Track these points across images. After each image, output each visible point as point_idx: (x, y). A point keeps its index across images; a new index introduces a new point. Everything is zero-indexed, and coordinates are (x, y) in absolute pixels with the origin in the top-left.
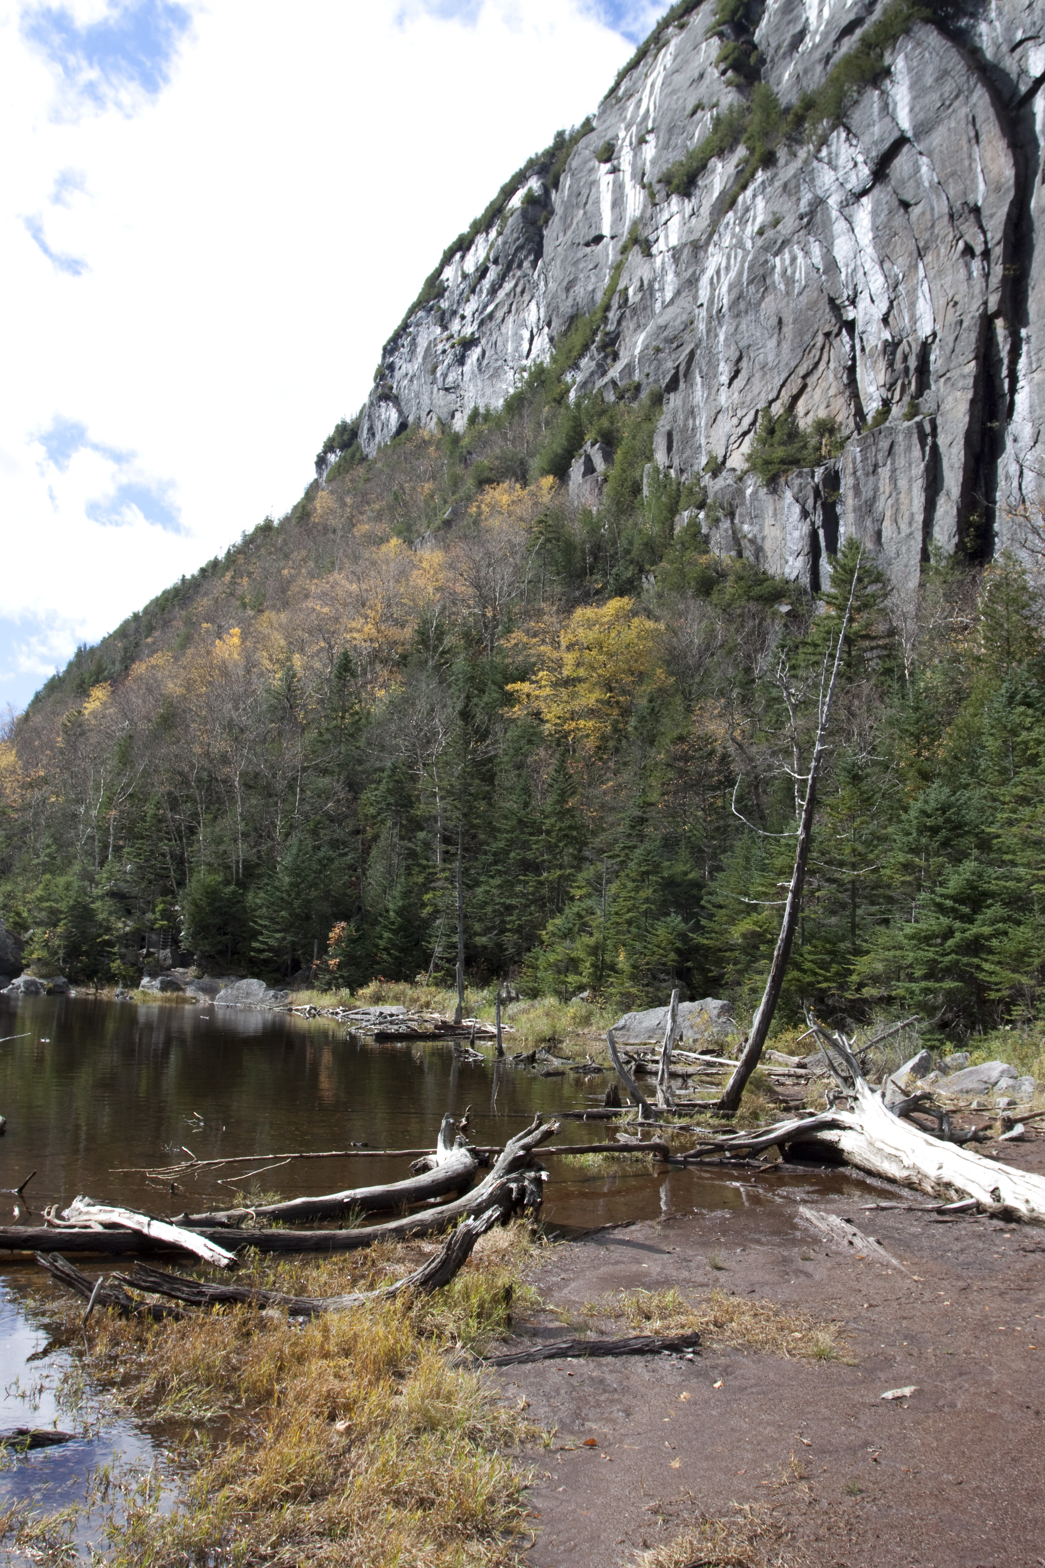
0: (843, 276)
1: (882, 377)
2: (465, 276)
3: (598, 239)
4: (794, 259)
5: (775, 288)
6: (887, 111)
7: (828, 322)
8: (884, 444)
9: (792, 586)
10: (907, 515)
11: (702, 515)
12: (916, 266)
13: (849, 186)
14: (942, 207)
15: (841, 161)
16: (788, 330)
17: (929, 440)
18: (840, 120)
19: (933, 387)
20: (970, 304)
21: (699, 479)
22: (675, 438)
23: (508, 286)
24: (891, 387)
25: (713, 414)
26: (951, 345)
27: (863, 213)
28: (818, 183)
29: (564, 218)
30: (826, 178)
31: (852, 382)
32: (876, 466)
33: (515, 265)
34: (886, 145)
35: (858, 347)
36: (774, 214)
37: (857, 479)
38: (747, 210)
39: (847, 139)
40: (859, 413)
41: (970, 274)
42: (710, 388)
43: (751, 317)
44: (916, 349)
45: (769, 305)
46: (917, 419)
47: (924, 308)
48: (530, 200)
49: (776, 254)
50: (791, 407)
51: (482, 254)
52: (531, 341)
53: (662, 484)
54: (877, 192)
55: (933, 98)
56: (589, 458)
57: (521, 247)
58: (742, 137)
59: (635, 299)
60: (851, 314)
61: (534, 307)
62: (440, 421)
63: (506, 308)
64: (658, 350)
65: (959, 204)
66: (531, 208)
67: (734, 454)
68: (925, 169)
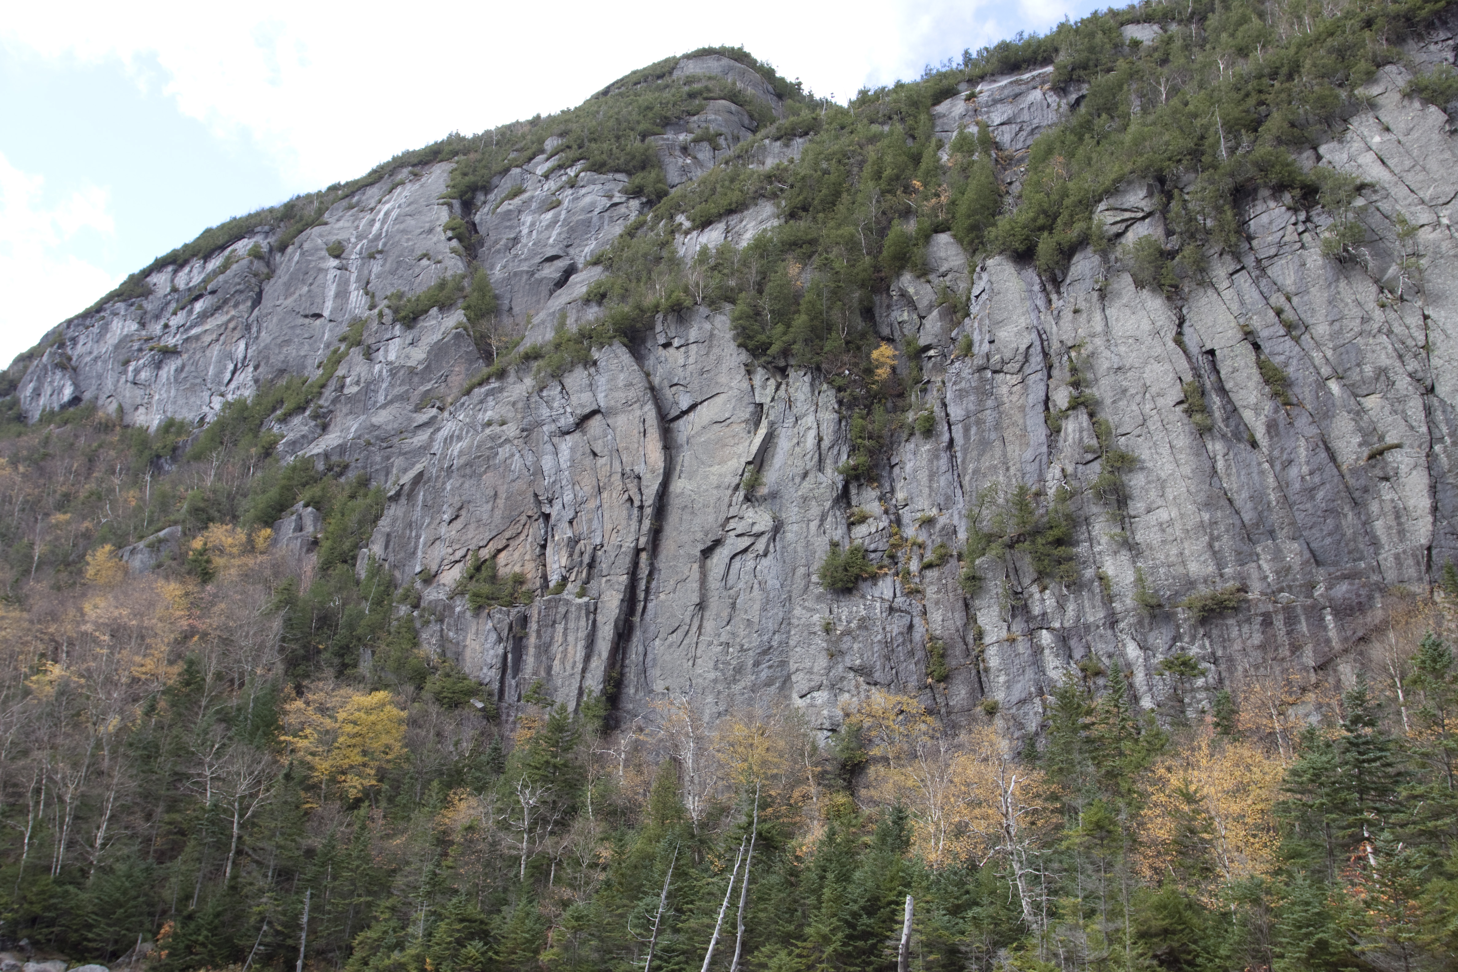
0: (546, 482)
1: (564, 561)
2: (175, 290)
3: (318, 316)
4: (512, 455)
5: (495, 469)
6: (591, 387)
7: (531, 509)
8: (562, 610)
9: (483, 688)
10: (571, 660)
11: (415, 614)
12: (596, 497)
13: (558, 424)
14: (617, 466)
15: (556, 404)
16: (501, 502)
17: (592, 616)
18: (558, 374)
19: (597, 581)
20: (627, 535)
21: (413, 581)
22: (393, 540)
23: (220, 319)
24: (570, 570)
25: (432, 539)
26: (613, 558)
28: (538, 412)
29: (288, 285)
30: (545, 412)
31: (543, 555)
32: (554, 622)
33: (232, 303)
34: (587, 410)
35: (550, 534)
36: (501, 415)
37: (540, 626)
38: (481, 402)
39: (561, 392)
40: (545, 577)
42: (431, 517)
43: (474, 482)
44: (589, 549)
45: (489, 478)
46: (585, 599)
47: (596, 524)
48: (256, 254)
49: (500, 446)
50: (495, 556)
51: (197, 279)
52: (234, 373)
53: (376, 570)
54: (577, 435)
55: (621, 396)
56: (300, 517)
57: (241, 292)
58: (460, 303)
59: (351, 390)
60: (546, 509)
61: (242, 345)
62: (121, 409)
63: (214, 336)
64: (369, 444)
65: (628, 469)
66: (256, 262)
67: (445, 573)
68: (609, 437)
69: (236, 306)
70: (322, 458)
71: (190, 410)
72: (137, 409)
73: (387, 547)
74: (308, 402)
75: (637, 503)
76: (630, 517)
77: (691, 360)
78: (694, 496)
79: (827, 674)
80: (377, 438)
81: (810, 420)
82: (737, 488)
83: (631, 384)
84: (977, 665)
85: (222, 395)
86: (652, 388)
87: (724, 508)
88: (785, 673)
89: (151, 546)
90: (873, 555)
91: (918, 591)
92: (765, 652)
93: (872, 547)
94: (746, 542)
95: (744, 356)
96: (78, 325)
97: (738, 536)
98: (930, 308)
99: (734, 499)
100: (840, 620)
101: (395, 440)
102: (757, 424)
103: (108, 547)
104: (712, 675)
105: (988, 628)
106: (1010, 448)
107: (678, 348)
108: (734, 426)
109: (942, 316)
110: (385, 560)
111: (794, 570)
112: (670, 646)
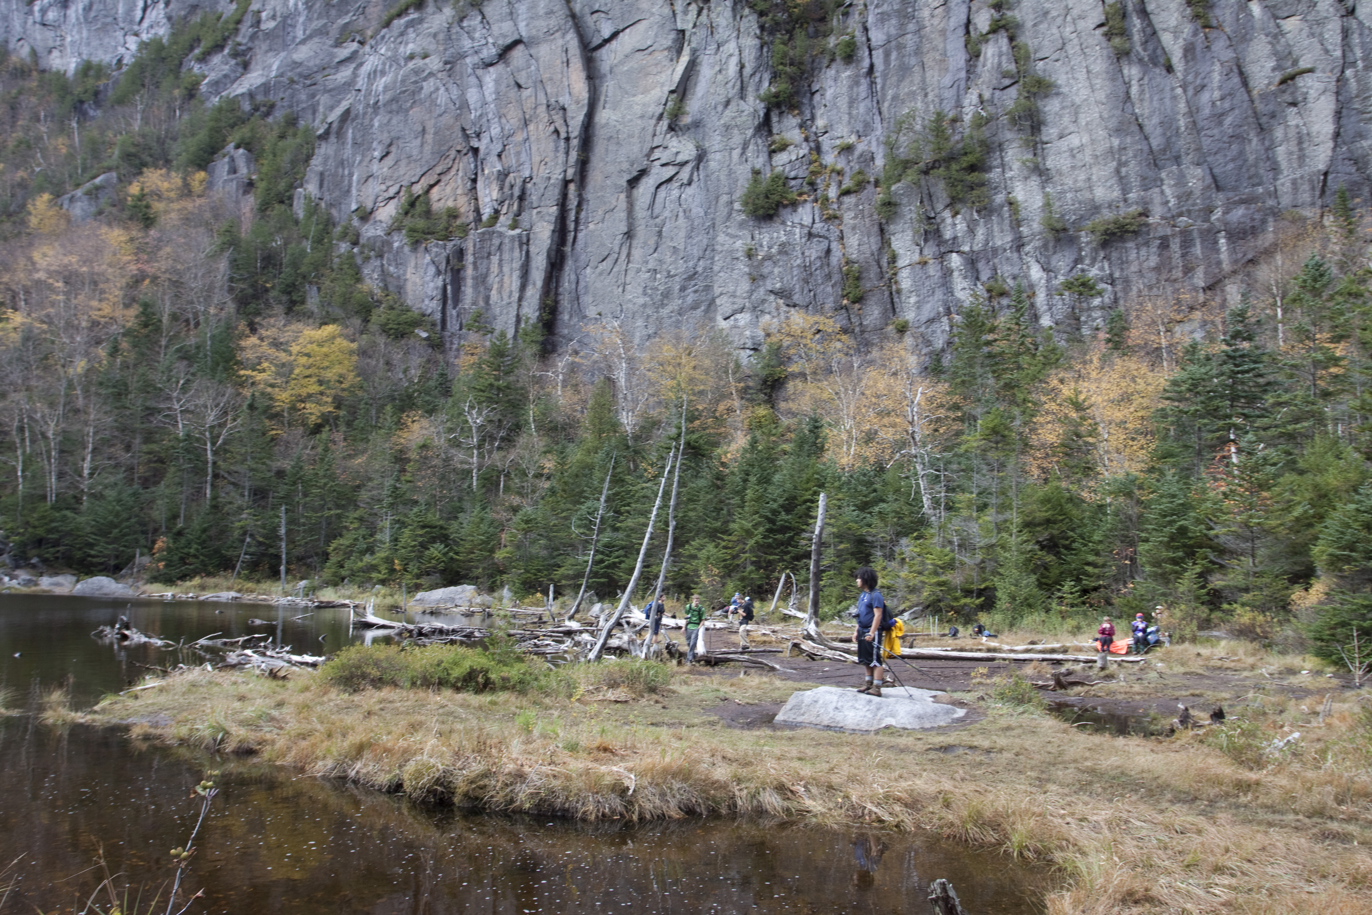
0: (473, 116)
1: (495, 194)
4: (437, 89)
5: (421, 104)
6: (512, 15)
7: (459, 143)
8: (496, 242)
9: (427, 318)
10: (507, 289)
11: (356, 250)
12: (522, 129)
13: (481, 55)
14: (542, 98)
15: (477, 35)
16: (429, 137)
17: (525, 247)
18: (477, 5)
19: (528, 213)
20: (555, 167)
21: (350, 218)
22: (327, 178)
24: (501, 203)
25: (365, 176)
26: (542, 189)
28: (460, 44)
30: (466, 43)
31: (474, 189)
32: (489, 254)
34: (509, 41)
35: (479, 168)
36: (423, 47)
37: (475, 258)
38: (402, 34)
39: (482, 22)
40: (477, 211)
42: (362, 155)
43: (400, 117)
44: (519, 182)
45: (416, 113)
46: (518, 231)
47: (524, 157)
49: (424, 80)
50: (427, 192)
52: (145, 10)
53: (313, 209)
54: (500, 67)
55: (542, 24)
56: (232, 160)
59: (268, 25)
60: (475, 143)
62: (34, 52)
64: (292, 81)
65: (552, 101)
67: (381, 210)
68: (533, 68)
70: (247, 98)
71: (106, 52)
72: (50, 51)
73: (321, 186)
74: (225, 39)
75: (563, 135)
76: (557, 149)
78: (618, 126)
79: (749, 297)
80: (300, 75)
81: (731, 47)
82: (660, 117)
83: (552, 12)
84: (890, 287)
85: (136, 34)
86: (573, 16)
87: (649, 138)
88: (710, 297)
89: (88, 193)
90: (793, 183)
91: (836, 217)
92: (691, 278)
93: (793, 174)
94: (670, 171)
97: (663, 165)
99: (658, 128)
100: (761, 246)
101: (319, 77)
102: (679, 51)
103: (46, 196)
104: (641, 300)
105: (901, 251)
106: (929, 74)
108: (656, 54)
110: (321, 199)
111: (717, 198)
112: (601, 274)
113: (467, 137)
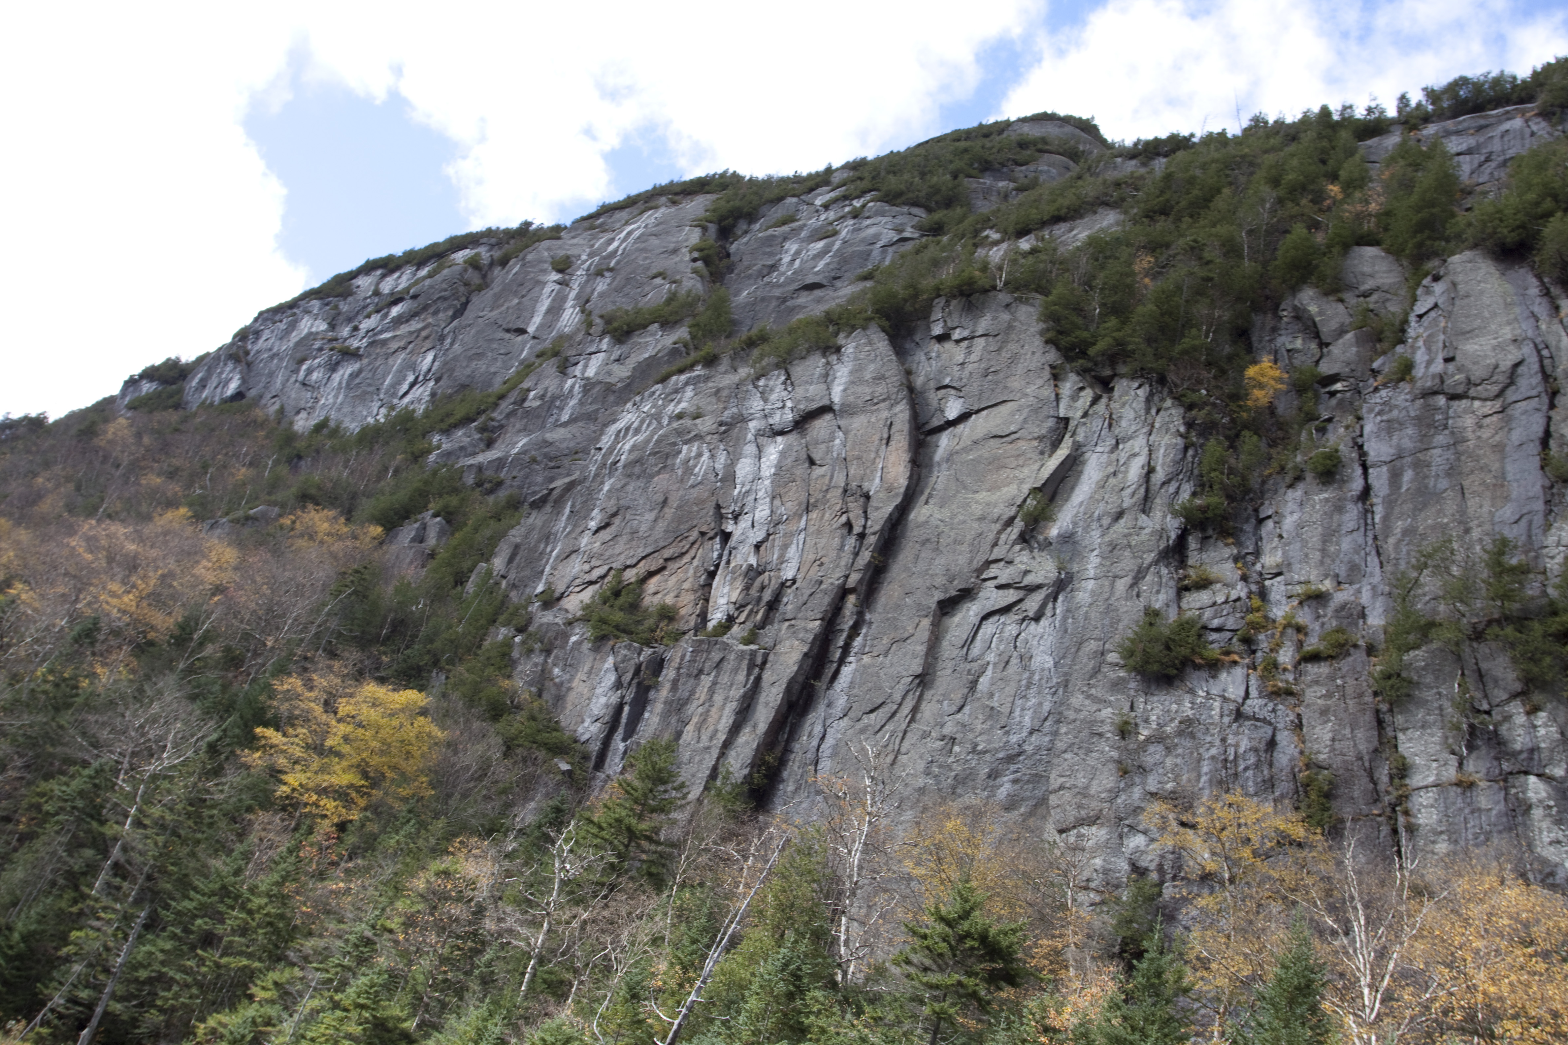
0: (736, 492)
1: (735, 595)
2: (376, 293)
3: (522, 331)
4: (700, 455)
5: (673, 470)
6: (827, 378)
7: (707, 524)
8: (716, 656)
9: (577, 746)
10: (712, 728)
11: (518, 639)
12: (801, 516)
13: (771, 421)
14: (840, 480)
15: (773, 397)
16: (669, 512)
17: (756, 671)
18: (784, 364)
19: (776, 626)
20: (834, 569)
21: (529, 602)
22: (522, 553)
23: (415, 325)
24: (740, 607)
25: (568, 551)
26: (805, 597)
27: (774, 450)
28: (747, 404)
29: (497, 297)
30: (756, 404)
31: (708, 585)
32: (701, 672)
33: (431, 310)
34: (814, 406)
35: (725, 558)
36: (698, 408)
37: (679, 675)
38: (676, 391)
39: (784, 383)
40: (703, 617)
41: (843, 546)
42: (575, 526)
43: (641, 483)
44: (774, 584)
45: (661, 481)
46: (753, 647)
47: (792, 552)
48: (473, 263)
49: (686, 442)
50: (643, 581)
51: (403, 283)
52: (412, 385)
53: (489, 588)
54: (792, 438)
55: (866, 391)
56: (424, 527)
57: (445, 299)
58: (688, 321)
59: (532, 401)
60: (729, 527)
61: (430, 357)
62: (282, 411)
63: (402, 344)
64: (534, 460)
65: (854, 484)
66: (470, 270)
67: (572, 596)
68: (837, 442)
69: (436, 313)
70: (474, 470)
71: (353, 420)
72: (298, 413)
73: (511, 560)
74: (479, 413)
75: (857, 529)
76: (841, 548)
77: (974, 357)
78: (942, 527)
79: (1111, 801)
80: (545, 455)
81: (1139, 444)
82: (1010, 522)
83: (883, 377)
84: (1392, 818)
85: (392, 408)
86: (911, 389)
87: (986, 547)
88: (1039, 793)
89: (236, 522)
90: (1214, 636)
91: (1289, 693)
92: (1011, 759)
93: (1216, 623)
94: (1011, 596)
95: (1053, 356)
96: (267, 319)
97: (999, 587)
98: (1341, 332)
99: (1003, 537)
100: (1147, 721)
101: (566, 461)
102: (1055, 445)
103: (184, 512)
104: (920, 782)
105: (1418, 760)
106: (1472, 503)
107: (958, 342)
108: (1021, 443)
109: (1359, 342)
110: (504, 577)
111: (1080, 644)
112: (862, 731)
113: (719, 515)
